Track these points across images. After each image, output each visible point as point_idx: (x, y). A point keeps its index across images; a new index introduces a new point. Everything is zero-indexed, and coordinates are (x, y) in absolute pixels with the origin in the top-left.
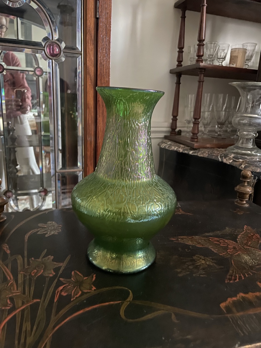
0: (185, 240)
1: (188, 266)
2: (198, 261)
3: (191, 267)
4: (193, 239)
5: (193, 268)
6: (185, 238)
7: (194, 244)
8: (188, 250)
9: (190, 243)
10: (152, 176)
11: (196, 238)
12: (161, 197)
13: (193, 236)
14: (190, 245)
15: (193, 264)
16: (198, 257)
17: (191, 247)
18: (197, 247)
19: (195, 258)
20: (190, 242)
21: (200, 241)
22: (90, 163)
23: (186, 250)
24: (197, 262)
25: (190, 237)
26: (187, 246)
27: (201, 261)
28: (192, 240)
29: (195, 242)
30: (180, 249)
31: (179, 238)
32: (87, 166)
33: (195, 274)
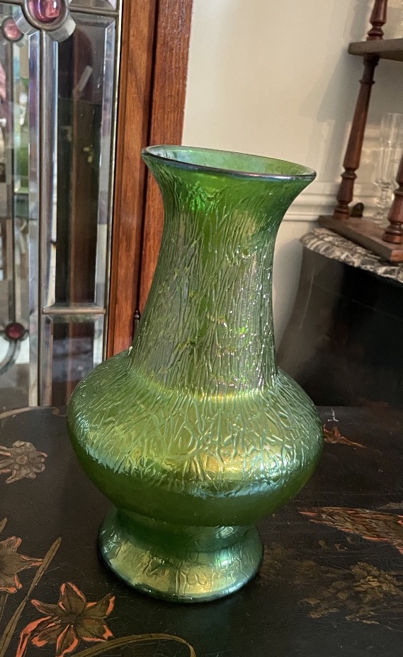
0: (336, 518)
1: (337, 593)
2: (362, 581)
3: (342, 596)
4: (357, 517)
5: (348, 599)
6: (338, 514)
7: (357, 532)
8: (340, 548)
9: (348, 527)
10: (265, 383)
11: (364, 515)
12: (283, 438)
13: (359, 510)
14: (348, 534)
15: (349, 588)
16: (364, 569)
17: (348, 539)
18: (365, 540)
19: (356, 570)
20: (348, 525)
21: (373, 524)
23: (337, 546)
24: (359, 584)
25: (350, 512)
26: (340, 536)
27: (369, 581)
28: (356, 519)
29: (361, 527)
30: (322, 543)
31: (323, 512)
33: (350, 614)
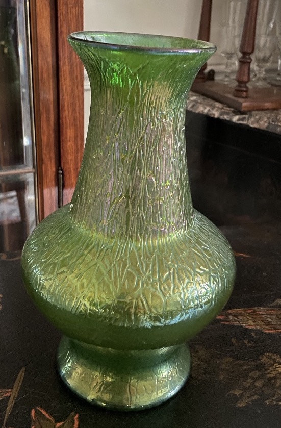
0: (240, 318)
1: (254, 382)
2: (271, 368)
3: (259, 384)
4: (256, 315)
5: (264, 385)
6: (240, 314)
7: (258, 328)
8: (249, 343)
9: (250, 324)
10: (188, 223)
11: (260, 313)
12: (209, 269)
13: (256, 308)
14: (252, 330)
15: (263, 376)
16: (271, 358)
17: (253, 334)
18: (265, 333)
19: (264, 359)
20: (251, 322)
21: (269, 319)
22: (48, 156)
23: (246, 342)
24: (269, 371)
25: (249, 311)
26: (245, 333)
27: (277, 368)
28: (255, 316)
29: (260, 323)
30: (234, 341)
31: (230, 314)
32: (42, 163)
33: (268, 399)
